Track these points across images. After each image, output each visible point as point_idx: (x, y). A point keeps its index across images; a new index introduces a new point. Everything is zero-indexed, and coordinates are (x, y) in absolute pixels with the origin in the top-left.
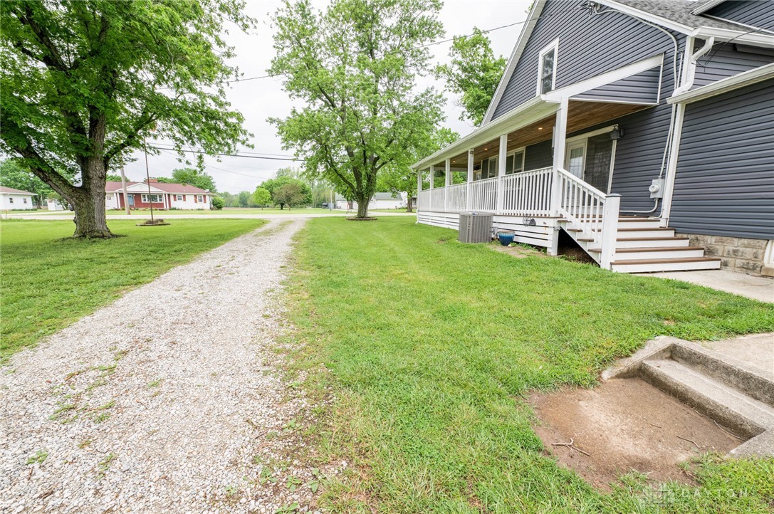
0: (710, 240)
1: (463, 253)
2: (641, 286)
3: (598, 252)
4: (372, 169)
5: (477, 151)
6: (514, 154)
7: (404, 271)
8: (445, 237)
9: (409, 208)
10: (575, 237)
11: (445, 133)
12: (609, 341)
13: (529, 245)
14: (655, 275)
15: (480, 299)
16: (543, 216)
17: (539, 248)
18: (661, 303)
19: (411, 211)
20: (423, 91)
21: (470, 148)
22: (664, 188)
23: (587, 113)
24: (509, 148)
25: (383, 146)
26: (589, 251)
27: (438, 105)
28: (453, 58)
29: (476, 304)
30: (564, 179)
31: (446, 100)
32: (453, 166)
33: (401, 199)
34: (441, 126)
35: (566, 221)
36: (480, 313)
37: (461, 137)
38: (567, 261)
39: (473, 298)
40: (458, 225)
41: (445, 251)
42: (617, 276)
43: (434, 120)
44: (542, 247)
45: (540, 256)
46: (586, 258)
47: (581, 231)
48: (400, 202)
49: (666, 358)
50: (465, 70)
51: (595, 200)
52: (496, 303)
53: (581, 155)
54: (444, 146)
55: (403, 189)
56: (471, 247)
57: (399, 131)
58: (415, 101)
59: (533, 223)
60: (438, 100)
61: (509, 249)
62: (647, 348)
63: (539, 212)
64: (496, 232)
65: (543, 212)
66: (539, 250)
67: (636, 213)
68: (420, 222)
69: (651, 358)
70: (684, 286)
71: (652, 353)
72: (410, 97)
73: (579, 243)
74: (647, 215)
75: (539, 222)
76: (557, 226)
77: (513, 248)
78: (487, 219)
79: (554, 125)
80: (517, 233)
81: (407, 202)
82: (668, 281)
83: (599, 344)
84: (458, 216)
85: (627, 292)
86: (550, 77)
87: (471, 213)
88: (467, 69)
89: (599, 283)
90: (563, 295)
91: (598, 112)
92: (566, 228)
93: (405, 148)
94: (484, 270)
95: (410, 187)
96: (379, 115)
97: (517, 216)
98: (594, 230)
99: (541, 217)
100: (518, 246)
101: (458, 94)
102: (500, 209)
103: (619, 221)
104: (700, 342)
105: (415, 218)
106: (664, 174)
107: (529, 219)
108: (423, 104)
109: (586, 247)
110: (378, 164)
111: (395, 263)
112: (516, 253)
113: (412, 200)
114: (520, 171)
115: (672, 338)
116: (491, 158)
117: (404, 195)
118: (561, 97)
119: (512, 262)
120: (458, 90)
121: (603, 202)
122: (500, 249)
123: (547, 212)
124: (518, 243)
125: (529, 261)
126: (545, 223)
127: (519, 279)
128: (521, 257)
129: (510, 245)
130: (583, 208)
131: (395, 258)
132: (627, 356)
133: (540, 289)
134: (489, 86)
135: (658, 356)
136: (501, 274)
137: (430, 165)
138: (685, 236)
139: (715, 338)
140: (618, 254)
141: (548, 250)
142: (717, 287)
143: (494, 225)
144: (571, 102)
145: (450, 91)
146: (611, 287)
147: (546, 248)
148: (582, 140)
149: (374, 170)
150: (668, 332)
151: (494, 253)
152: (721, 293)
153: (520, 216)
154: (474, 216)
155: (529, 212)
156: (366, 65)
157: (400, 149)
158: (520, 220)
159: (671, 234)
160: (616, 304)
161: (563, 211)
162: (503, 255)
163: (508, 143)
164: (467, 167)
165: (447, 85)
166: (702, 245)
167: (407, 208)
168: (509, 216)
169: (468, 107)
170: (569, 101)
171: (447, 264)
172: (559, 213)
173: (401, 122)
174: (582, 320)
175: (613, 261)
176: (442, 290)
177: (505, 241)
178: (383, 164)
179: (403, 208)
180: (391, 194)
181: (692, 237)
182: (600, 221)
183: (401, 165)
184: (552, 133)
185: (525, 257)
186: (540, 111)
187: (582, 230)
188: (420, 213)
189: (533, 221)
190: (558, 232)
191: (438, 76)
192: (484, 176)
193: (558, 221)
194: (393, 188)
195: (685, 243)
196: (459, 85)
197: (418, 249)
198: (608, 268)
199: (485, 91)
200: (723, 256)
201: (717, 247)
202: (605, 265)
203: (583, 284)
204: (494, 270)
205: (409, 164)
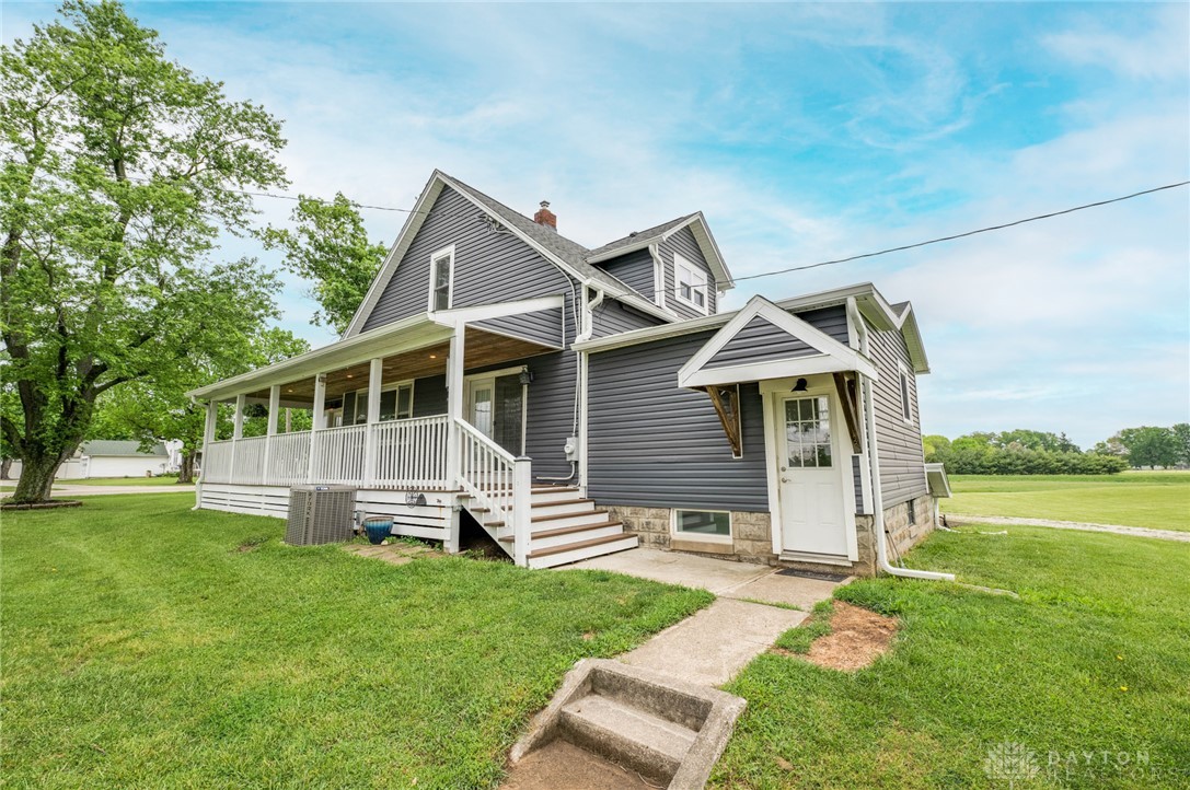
0: (627, 511)
1: (290, 569)
2: (559, 587)
3: (510, 540)
4: (82, 389)
5: (331, 379)
6: (397, 389)
7: (130, 633)
8: (254, 535)
9: (186, 475)
10: (482, 520)
11: (280, 338)
12: (519, 689)
13: (417, 538)
14: (577, 566)
15: (313, 663)
16: (437, 489)
17: (432, 542)
18: (581, 608)
19: (189, 481)
20: (235, 261)
21: (318, 373)
22: (578, 448)
23: (491, 346)
24: (386, 379)
25: (121, 343)
26: (500, 540)
27: (263, 290)
28: (301, 224)
29: (302, 677)
30: (463, 434)
31: (281, 285)
32: (286, 399)
33: (165, 454)
34: (270, 324)
35: (468, 497)
36: (310, 696)
37: (313, 348)
38: (471, 561)
39: (297, 664)
40: (287, 508)
41: (253, 570)
42: (534, 576)
43: (257, 313)
44: (437, 541)
45: (434, 557)
46: (497, 552)
47: (488, 511)
48: (163, 461)
49: (588, 693)
50: (319, 248)
51: (503, 465)
52: (344, 663)
53: (488, 399)
54: (277, 360)
55: (171, 435)
56: (312, 553)
57: (170, 320)
58: (214, 274)
59: (421, 502)
60: (266, 282)
61: (382, 550)
62: (565, 685)
63: (431, 483)
64: (362, 520)
65: (437, 483)
66: (433, 547)
67: (554, 481)
68: (204, 506)
69: (572, 699)
70: (604, 577)
71: (572, 690)
72: (204, 264)
73: (486, 529)
74: (565, 483)
75: (431, 499)
76: (456, 504)
77: (388, 548)
78: (348, 495)
79: (448, 355)
80: (397, 519)
81: (180, 461)
82: (590, 573)
83: (508, 699)
84: (287, 492)
85: (544, 598)
86: (445, 290)
87: (312, 488)
88: (323, 247)
89: (512, 591)
90: (460, 621)
91: (503, 347)
92: (469, 506)
93: (182, 352)
94: (331, 598)
95: (189, 430)
96: (119, 281)
97: (397, 490)
98: (503, 509)
99: (434, 491)
100: (400, 543)
101: (308, 278)
102: (370, 479)
103: (533, 493)
104: (619, 657)
105: (192, 497)
106: (577, 431)
107: (415, 495)
108: (232, 281)
109: (496, 535)
110: (104, 378)
111: (108, 614)
112: (394, 555)
113: (191, 458)
114: (407, 416)
115: (592, 659)
116: (359, 391)
117: (175, 447)
118: (456, 321)
119: (383, 574)
120: (308, 274)
121: (512, 468)
122: (366, 552)
123: (441, 483)
124: (399, 536)
125: (414, 569)
126: (439, 501)
127: (394, 605)
128: (401, 562)
129: (383, 543)
130: (496, 474)
131: (111, 600)
132: (543, 708)
133: (426, 617)
134: (361, 281)
135: (578, 694)
136: (361, 601)
137: (238, 393)
138: (604, 508)
139: (633, 646)
140: (535, 541)
141: (446, 545)
142: (635, 573)
143: (358, 507)
144: (468, 330)
145: (292, 271)
146: (526, 595)
147: (442, 542)
148: (488, 380)
149: (89, 393)
150: (589, 652)
151: (354, 561)
152: (639, 581)
153: (402, 490)
154: (319, 493)
155: (415, 483)
156: (94, 185)
157: (170, 355)
158: (401, 498)
159: (590, 507)
160: (532, 622)
161: (463, 481)
162: (369, 563)
163: (384, 371)
164: (313, 402)
165: (287, 261)
166: (620, 519)
167: (178, 475)
168: (384, 490)
169: (327, 306)
170: (466, 327)
171: (252, 598)
172: (459, 485)
173: (177, 305)
174: (486, 660)
175: (529, 553)
176: (229, 662)
177: (377, 535)
178: (119, 380)
179: (171, 475)
180: (137, 444)
181: (610, 509)
182: (510, 494)
183: (168, 386)
184: (445, 366)
185: (407, 561)
186: (429, 334)
187: (491, 509)
188: (205, 487)
189: (422, 497)
190: (457, 516)
191: (270, 245)
192: (347, 421)
193: (458, 497)
194: (143, 432)
195: (604, 518)
196: (310, 267)
197: (183, 571)
198: (524, 565)
199: (355, 286)
200: (639, 531)
201: (633, 520)
202: (520, 561)
203: (490, 597)
204: (350, 596)
205: (190, 385)
